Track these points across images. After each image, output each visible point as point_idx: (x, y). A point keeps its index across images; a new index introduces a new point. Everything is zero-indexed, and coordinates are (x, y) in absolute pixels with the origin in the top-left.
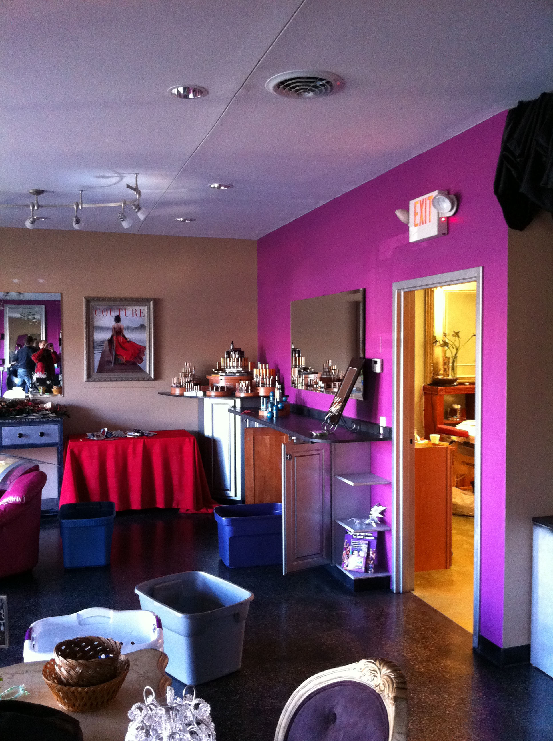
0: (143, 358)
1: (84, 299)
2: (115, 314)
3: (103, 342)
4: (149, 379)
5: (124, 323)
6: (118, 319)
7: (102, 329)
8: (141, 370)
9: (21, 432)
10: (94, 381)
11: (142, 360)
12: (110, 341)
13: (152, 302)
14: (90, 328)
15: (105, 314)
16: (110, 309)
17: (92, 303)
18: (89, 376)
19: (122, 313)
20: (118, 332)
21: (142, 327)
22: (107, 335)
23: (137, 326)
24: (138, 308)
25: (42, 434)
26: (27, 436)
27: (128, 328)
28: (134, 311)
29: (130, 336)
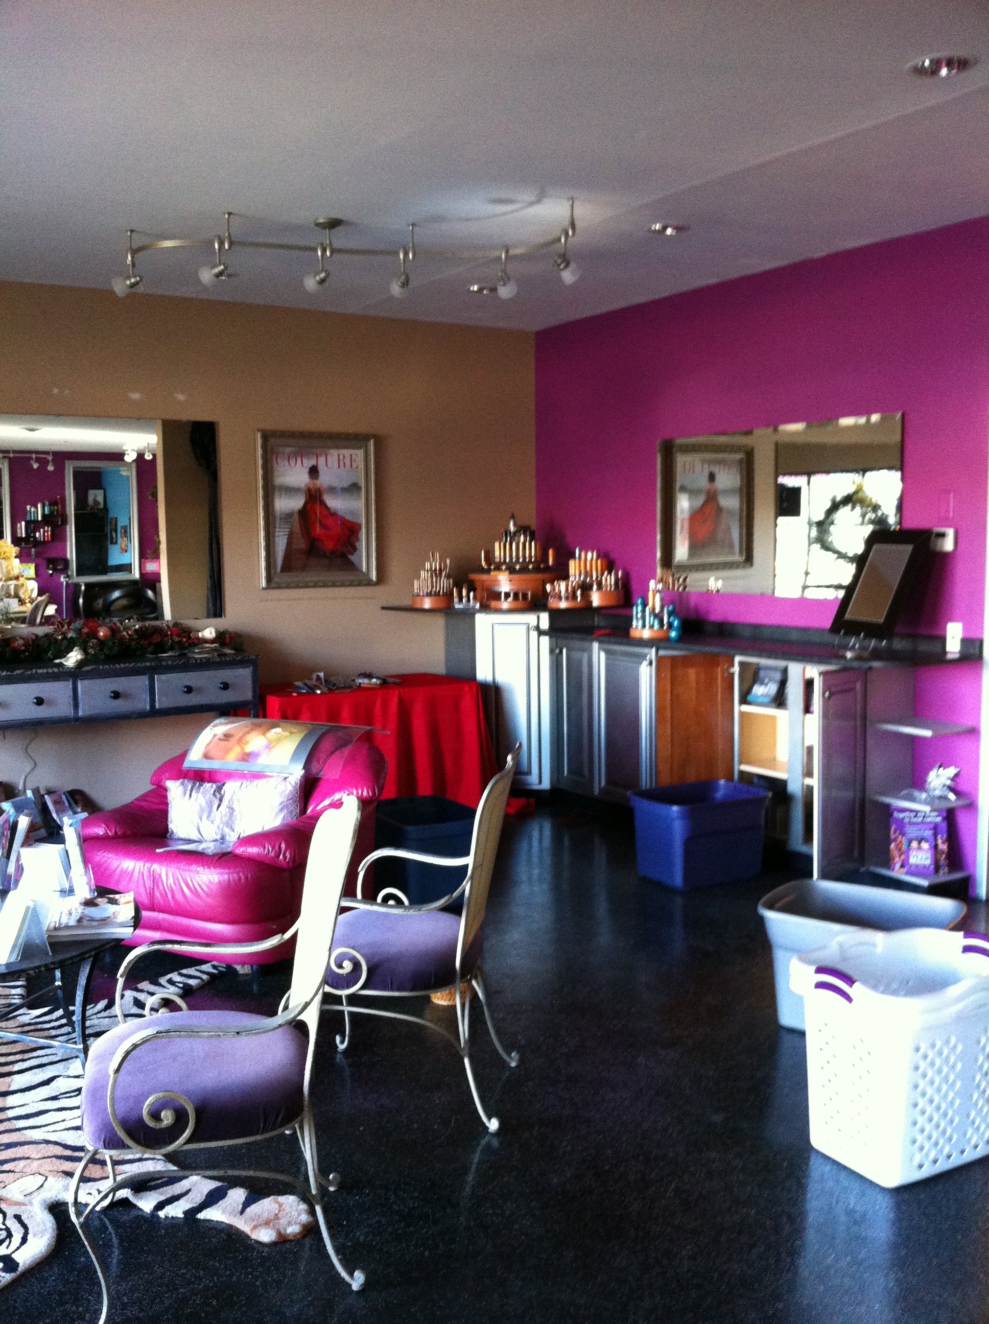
0: (357, 544)
1: (259, 435)
2: (309, 462)
3: (289, 515)
4: (370, 583)
5: (326, 479)
6: (314, 472)
7: (290, 490)
8: (352, 567)
9: (189, 684)
10: (278, 588)
11: (355, 549)
12: (303, 513)
13: (372, 441)
14: (270, 490)
15: (292, 462)
16: (300, 453)
17: (272, 441)
18: (269, 579)
19: (322, 460)
20: (314, 497)
21: (354, 488)
22: (296, 503)
23: (345, 484)
24: (347, 452)
25: (226, 686)
26: (200, 690)
27: (332, 490)
28: (341, 457)
29: (334, 503)
